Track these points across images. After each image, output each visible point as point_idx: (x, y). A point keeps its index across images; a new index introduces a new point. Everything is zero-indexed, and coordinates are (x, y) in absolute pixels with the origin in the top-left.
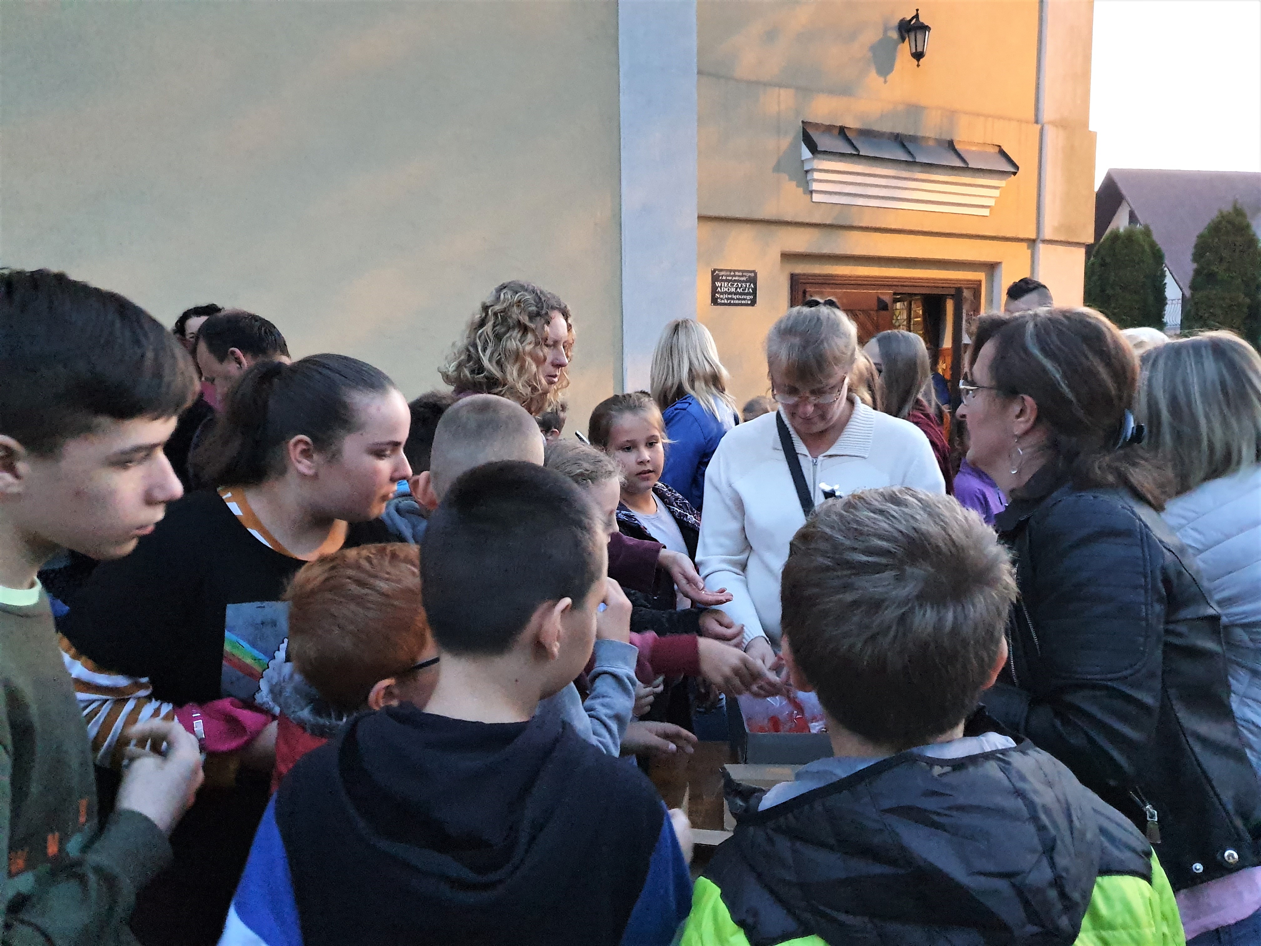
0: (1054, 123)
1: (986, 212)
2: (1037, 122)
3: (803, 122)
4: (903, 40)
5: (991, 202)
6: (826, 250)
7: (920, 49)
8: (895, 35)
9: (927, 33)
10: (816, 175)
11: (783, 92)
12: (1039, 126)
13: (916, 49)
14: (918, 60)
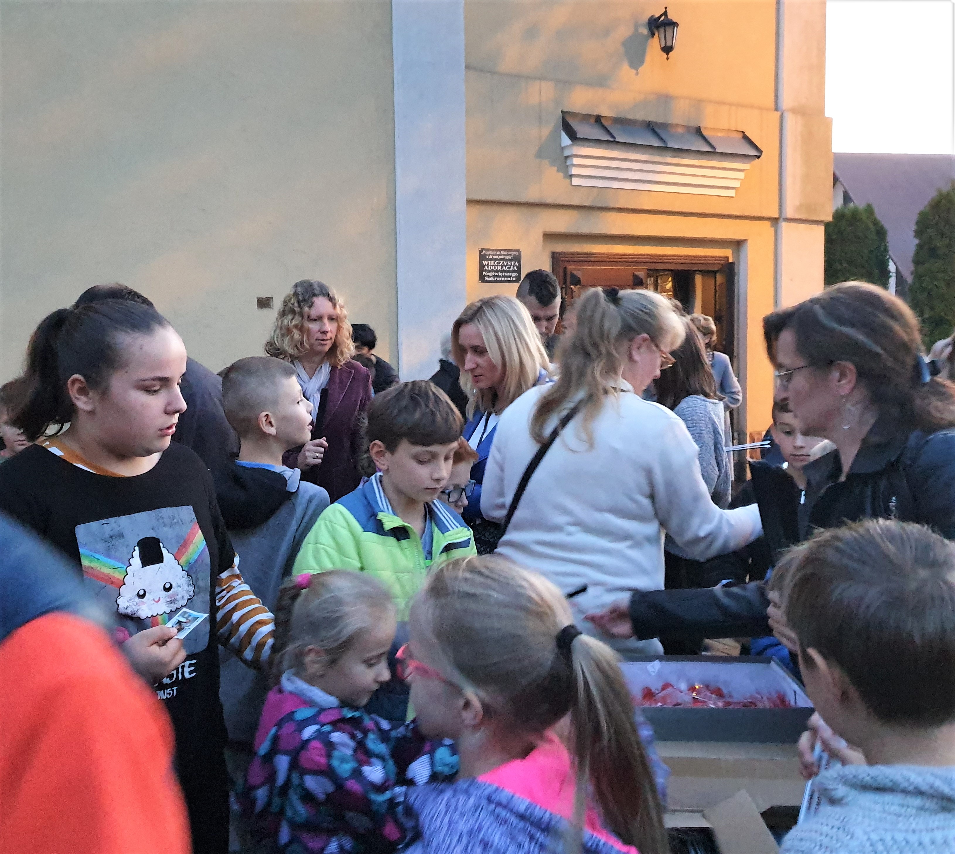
0: (794, 111)
1: (732, 193)
2: (776, 109)
3: (562, 112)
4: (653, 35)
5: (737, 184)
6: (585, 230)
7: (669, 44)
8: (645, 31)
9: (676, 28)
10: (576, 161)
11: (544, 84)
12: (778, 114)
13: (666, 43)
14: (668, 53)
